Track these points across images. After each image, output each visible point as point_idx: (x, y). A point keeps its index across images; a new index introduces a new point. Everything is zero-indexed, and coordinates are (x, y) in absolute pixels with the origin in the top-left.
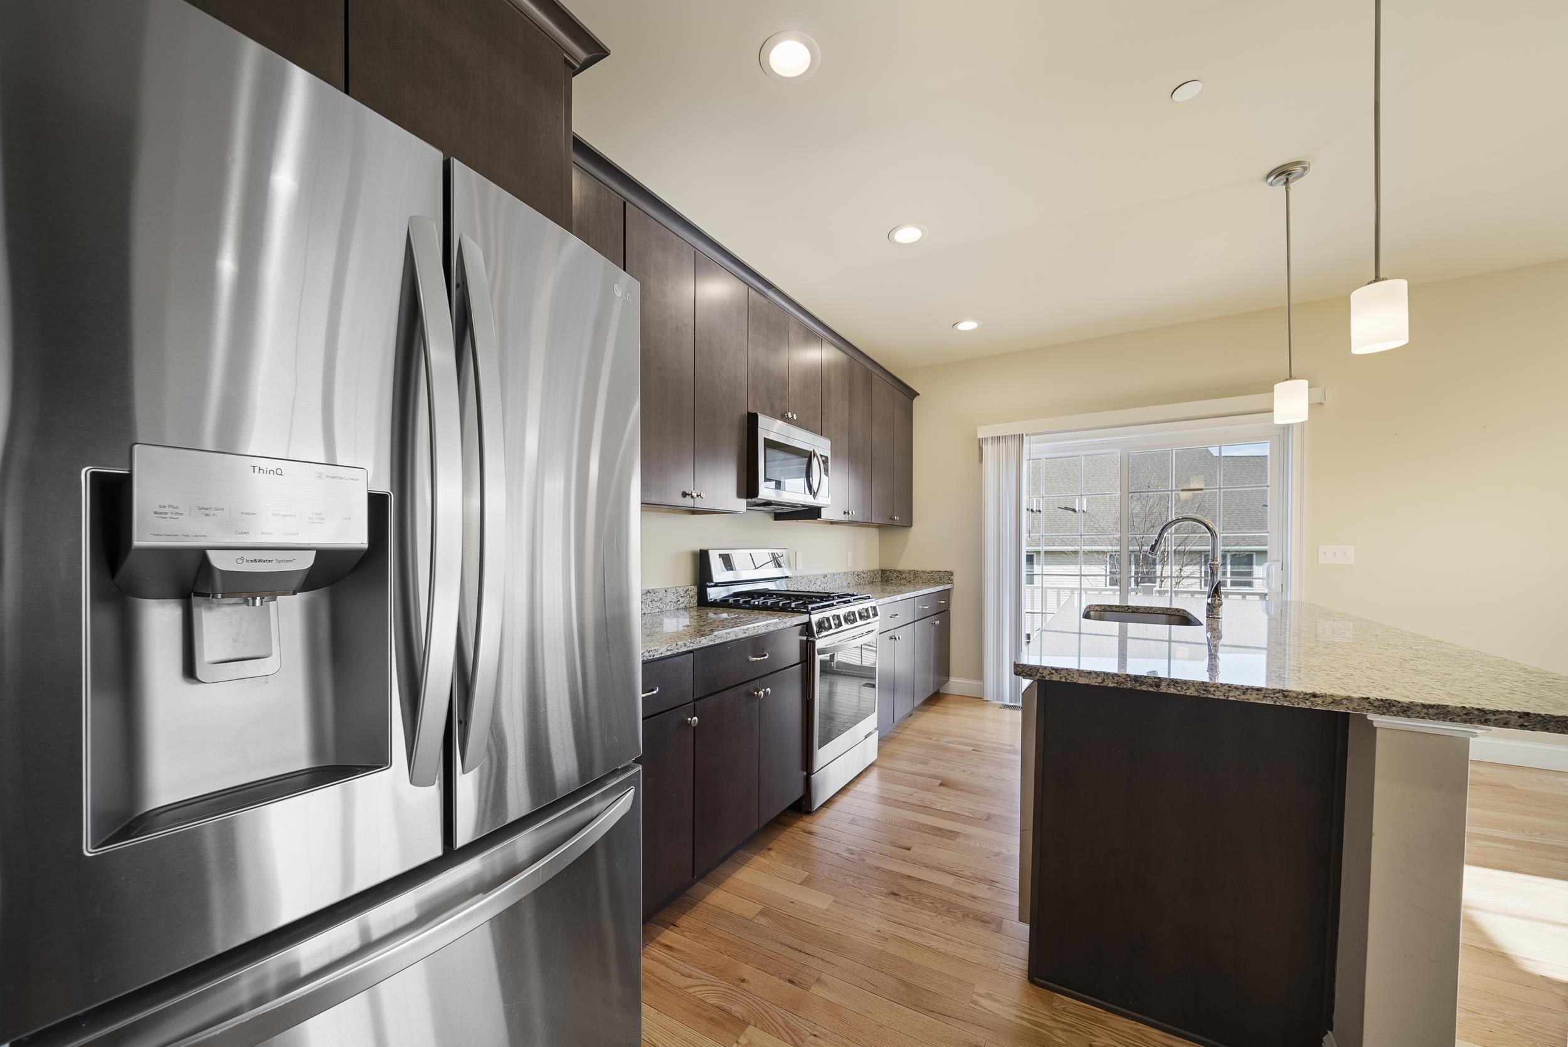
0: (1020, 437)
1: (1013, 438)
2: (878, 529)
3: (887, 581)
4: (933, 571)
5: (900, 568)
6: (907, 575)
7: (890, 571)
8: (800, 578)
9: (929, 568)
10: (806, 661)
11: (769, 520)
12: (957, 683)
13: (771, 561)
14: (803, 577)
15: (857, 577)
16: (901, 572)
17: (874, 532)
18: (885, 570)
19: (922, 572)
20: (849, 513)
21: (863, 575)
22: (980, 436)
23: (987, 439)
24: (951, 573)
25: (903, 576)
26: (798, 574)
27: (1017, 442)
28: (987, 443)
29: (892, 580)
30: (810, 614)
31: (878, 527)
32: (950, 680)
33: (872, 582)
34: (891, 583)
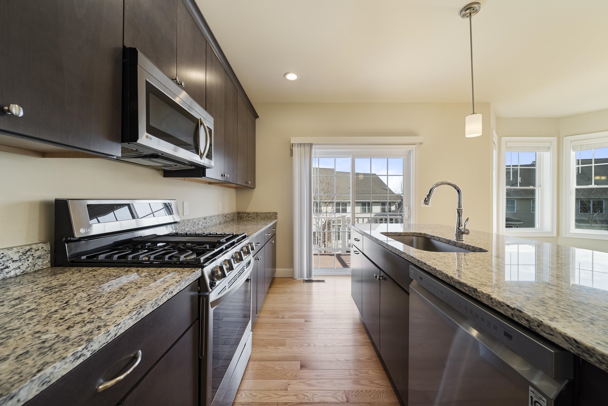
0: (311, 145)
1: (308, 145)
2: (235, 189)
3: (241, 218)
4: (267, 213)
5: (248, 211)
6: (252, 215)
7: (243, 213)
8: (186, 222)
9: (264, 211)
10: (198, 319)
11: (159, 177)
12: (280, 271)
13: (163, 208)
14: (189, 221)
15: (225, 218)
16: (249, 214)
17: (233, 192)
18: (239, 213)
19: (261, 213)
20: (225, 176)
21: (228, 216)
22: (292, 142)
23: (295, 144)
24: (276, 214)
25: (250, 215)
26: (185, 218)
27: (309, 148)
28: (295, 147)
29: (243, 218)
30: (203, 267)
31: (236, 188)
32: (276, 270)
33: (233, 220)
34: (243, 220)
